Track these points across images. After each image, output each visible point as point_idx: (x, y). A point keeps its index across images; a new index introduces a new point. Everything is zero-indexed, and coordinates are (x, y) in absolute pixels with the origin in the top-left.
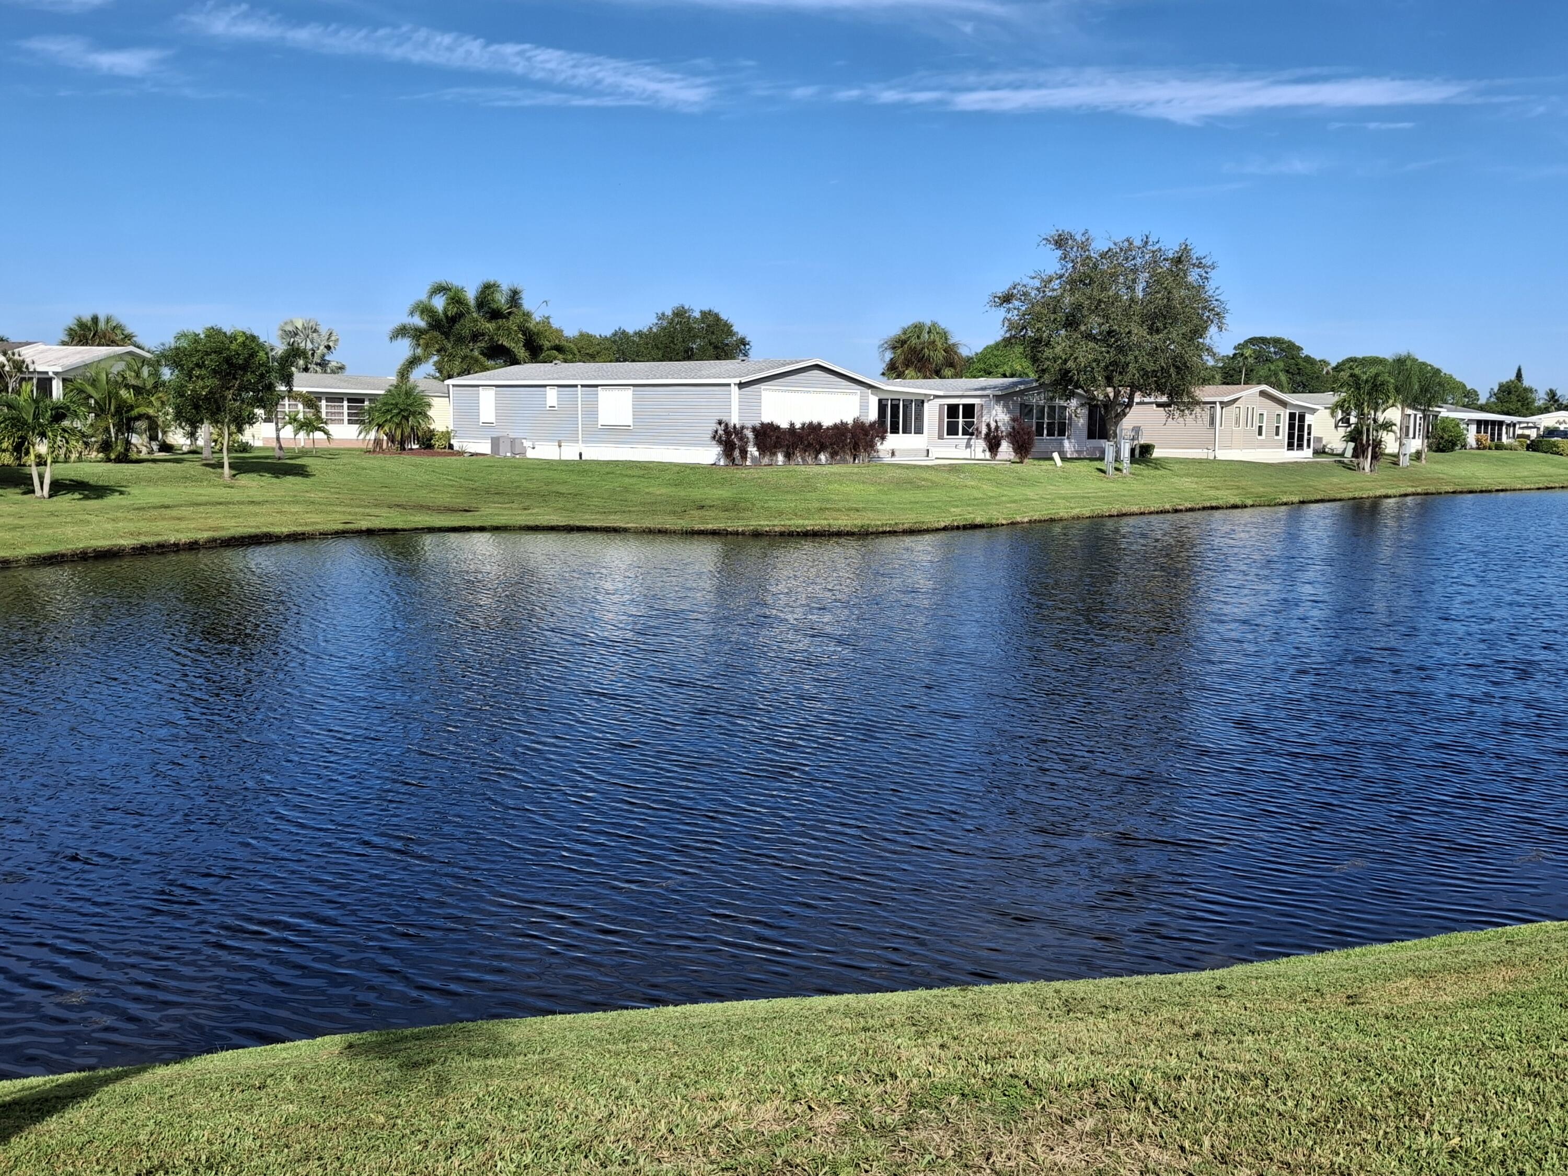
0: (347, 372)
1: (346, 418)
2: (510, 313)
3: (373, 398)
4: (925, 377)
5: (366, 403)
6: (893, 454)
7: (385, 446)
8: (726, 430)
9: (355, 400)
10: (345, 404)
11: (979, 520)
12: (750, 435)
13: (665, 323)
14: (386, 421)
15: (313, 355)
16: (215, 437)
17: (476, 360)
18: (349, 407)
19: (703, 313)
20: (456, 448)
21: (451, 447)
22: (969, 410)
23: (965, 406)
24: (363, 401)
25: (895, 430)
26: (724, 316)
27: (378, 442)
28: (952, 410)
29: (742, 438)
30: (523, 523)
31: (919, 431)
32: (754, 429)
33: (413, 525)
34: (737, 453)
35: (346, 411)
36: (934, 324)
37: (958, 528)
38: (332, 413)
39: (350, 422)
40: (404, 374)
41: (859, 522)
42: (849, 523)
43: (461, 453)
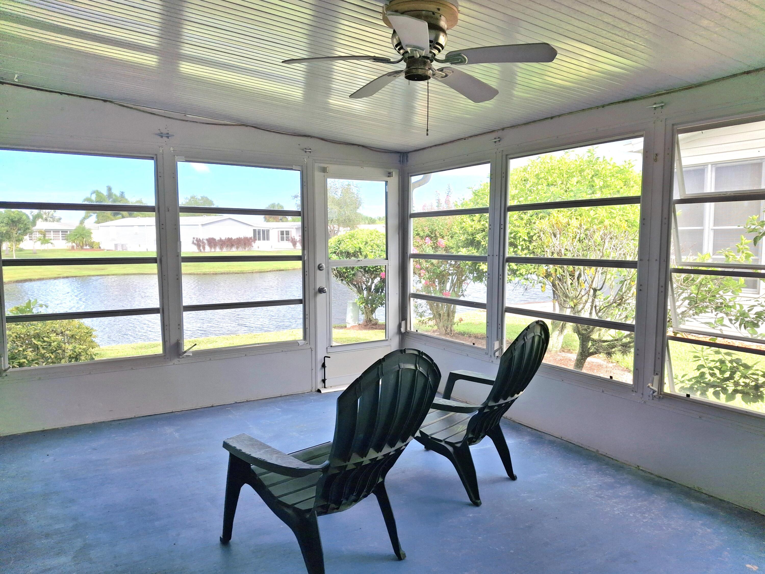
0: (62, 221)
1: (61, 238)
2: (121, 200)
3: (70, 231)
4: (276, 221)
5: (69, 233)
6: (258, 247)
7: (75, 248)
8: (197, 240)
9: (64, 232)
10: (60, 233)
11: (282, 268)
12: (206, 242)
13: (188, 201)
14: (75, 239)
15: (49, 214)
16: (10, 246)
17: (109, 217)
18: (62, 234)
19: (202, 198)
20: (102, 248)
21: (100, 248)
22: (288, 233)
23: (286, 231)
24: (67, 232)
25: (259, 239)
26: (210, 198)
27: (73, 247)
28: (282, 233)
29: (203, 243)
30: (123, 273)
31: (268, 239)
32: (207, 240)
33: (83, 275)
34: (201, 248)
35: (61, 235)
36: (278, 204)
37: (275, 271)
38: (55, 237)
39: (62, 239)
40: (82, 222)
41: (240, 270)
42: (237, 270)
43: (103, 250)
